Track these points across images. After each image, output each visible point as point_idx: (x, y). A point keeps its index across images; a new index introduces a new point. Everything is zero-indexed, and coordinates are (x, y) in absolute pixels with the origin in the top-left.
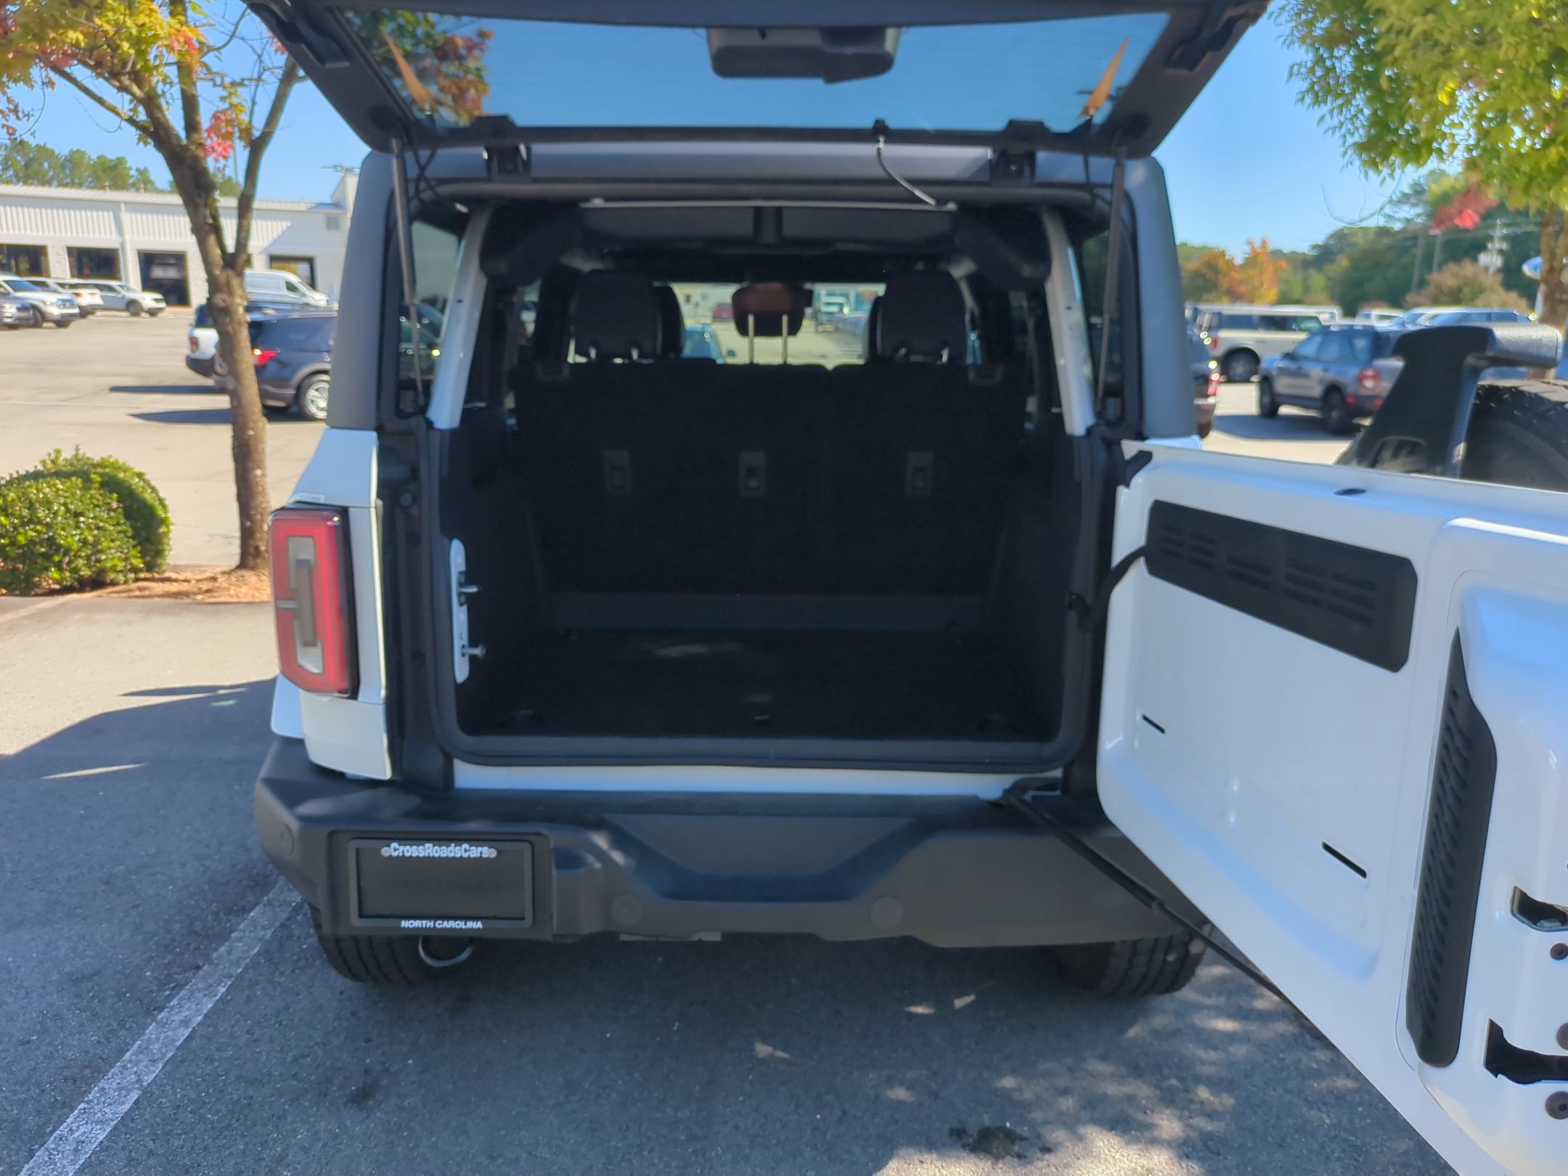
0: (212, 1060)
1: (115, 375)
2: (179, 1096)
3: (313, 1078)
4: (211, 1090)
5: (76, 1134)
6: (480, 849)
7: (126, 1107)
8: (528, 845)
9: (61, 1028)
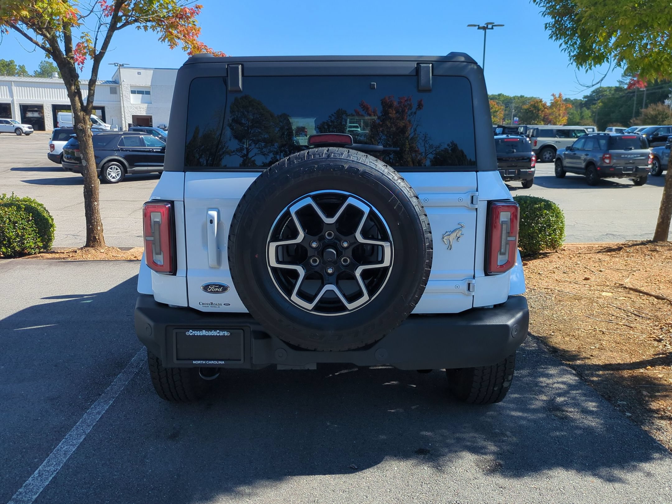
0: (112, 425)
1: (13, 163)
2: (101, 437)
3: (153, 431)
4: (113, 435)
5: (64, 449)
6: (223, 332)
7: (81, 440)
8: (242, 331)
9: (49, 415)
